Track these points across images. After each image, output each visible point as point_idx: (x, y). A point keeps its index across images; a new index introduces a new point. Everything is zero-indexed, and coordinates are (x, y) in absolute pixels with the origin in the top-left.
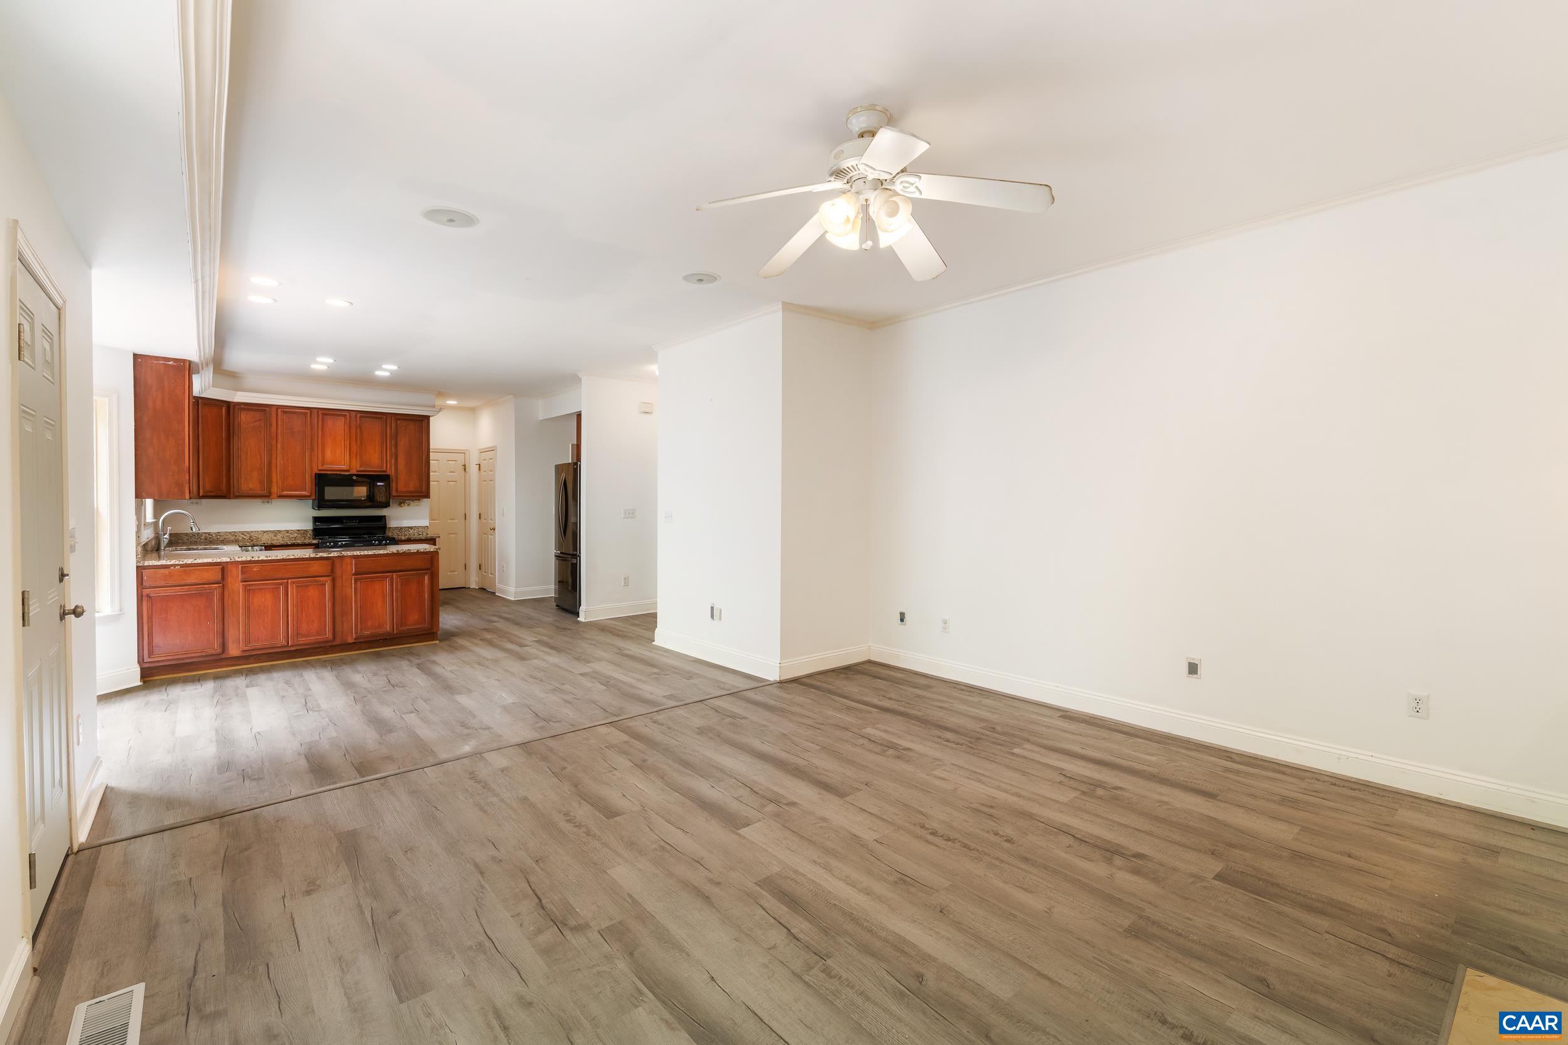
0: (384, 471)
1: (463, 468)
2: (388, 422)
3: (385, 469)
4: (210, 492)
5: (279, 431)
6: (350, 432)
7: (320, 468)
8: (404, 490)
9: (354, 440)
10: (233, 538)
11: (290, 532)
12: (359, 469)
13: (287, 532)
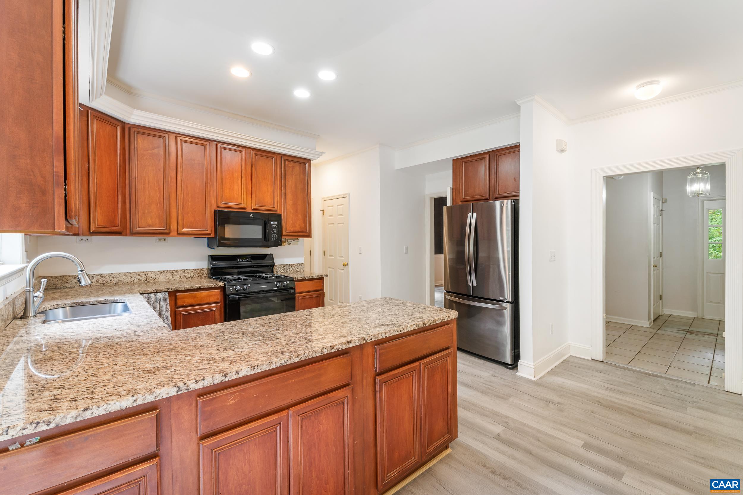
0: (276, 211)
2: (278, 162)
3: (276, 209)
4: (104, 226)
5: (179, 161)
6: (246, 168)
7: (219, 205)
8: (292, 229)
9: (250, 178)
10: (127, 280)
11: (187, 271)
12: (254, 207)
13: (184, 271)
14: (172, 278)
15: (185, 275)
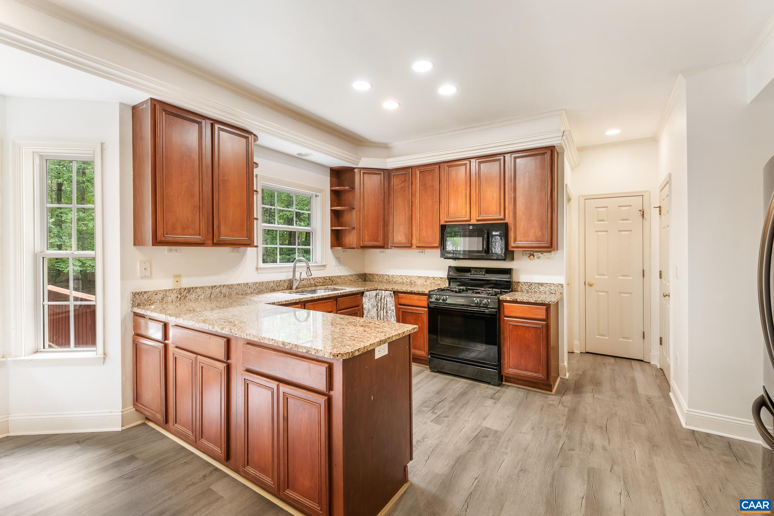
0: (502, 219)
1: (640, 214)
2: (506, 163)
3: (502, 216)
5: (417, 189)
7: (445, 219)
8: (523, 240)
9: (474, 188)
12: (478, 218)
14: (425, 283)
15: (434, 281)
